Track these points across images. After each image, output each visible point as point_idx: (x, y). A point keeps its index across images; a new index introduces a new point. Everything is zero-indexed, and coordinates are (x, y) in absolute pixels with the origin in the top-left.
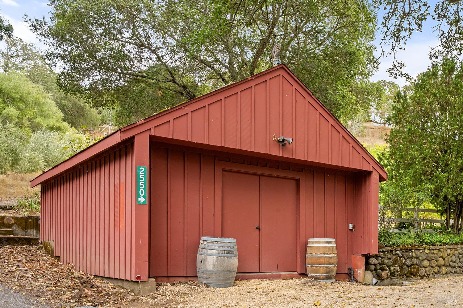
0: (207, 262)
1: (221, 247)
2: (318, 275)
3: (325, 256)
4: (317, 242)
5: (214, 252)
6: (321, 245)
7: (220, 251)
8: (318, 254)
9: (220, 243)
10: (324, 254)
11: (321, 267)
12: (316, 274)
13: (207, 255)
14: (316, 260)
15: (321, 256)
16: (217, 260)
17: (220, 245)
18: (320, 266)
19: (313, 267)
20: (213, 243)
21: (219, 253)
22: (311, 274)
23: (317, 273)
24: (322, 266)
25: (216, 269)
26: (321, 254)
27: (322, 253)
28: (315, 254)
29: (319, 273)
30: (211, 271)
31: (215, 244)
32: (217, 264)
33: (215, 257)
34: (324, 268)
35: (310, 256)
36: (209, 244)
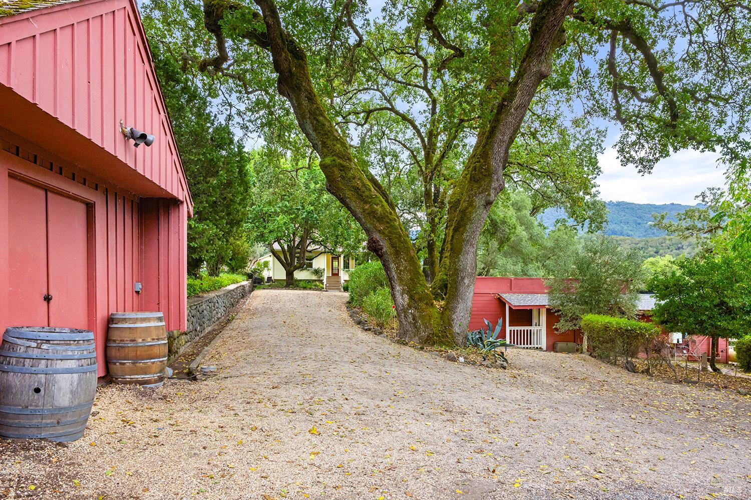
0: (55, 389)
1: (85, 353)
2: (147, 377)
3: (160, 342)
4: (143, 320)
5: (72, 364)
6: (152, 324)
7: (83, 360)
8: (149, 340)
9: (81, 342)
10: (158, 339)
11: (153, 363)
12: (142, 376)
13: (58, 372)
14: (144, 351)
15: (154, 343)
16: (80, 380)
17: (83, 347)
18: (152, 361)
19: (138, 364)
20: (67, 344)
21: (82, 366)
22: (132, 377)
23: (146, 374)
24: (156, 360)
25: (76, 403)
26: (153, 339)
27: (155, 338)
28: (143, 340)
29: (150, 373)
30: (64, 408)
31: (73, 347)
32: (79, 390)
33: (76, 376)
34: (158, 363)
35: (129, 345)
36: (58, 348)
